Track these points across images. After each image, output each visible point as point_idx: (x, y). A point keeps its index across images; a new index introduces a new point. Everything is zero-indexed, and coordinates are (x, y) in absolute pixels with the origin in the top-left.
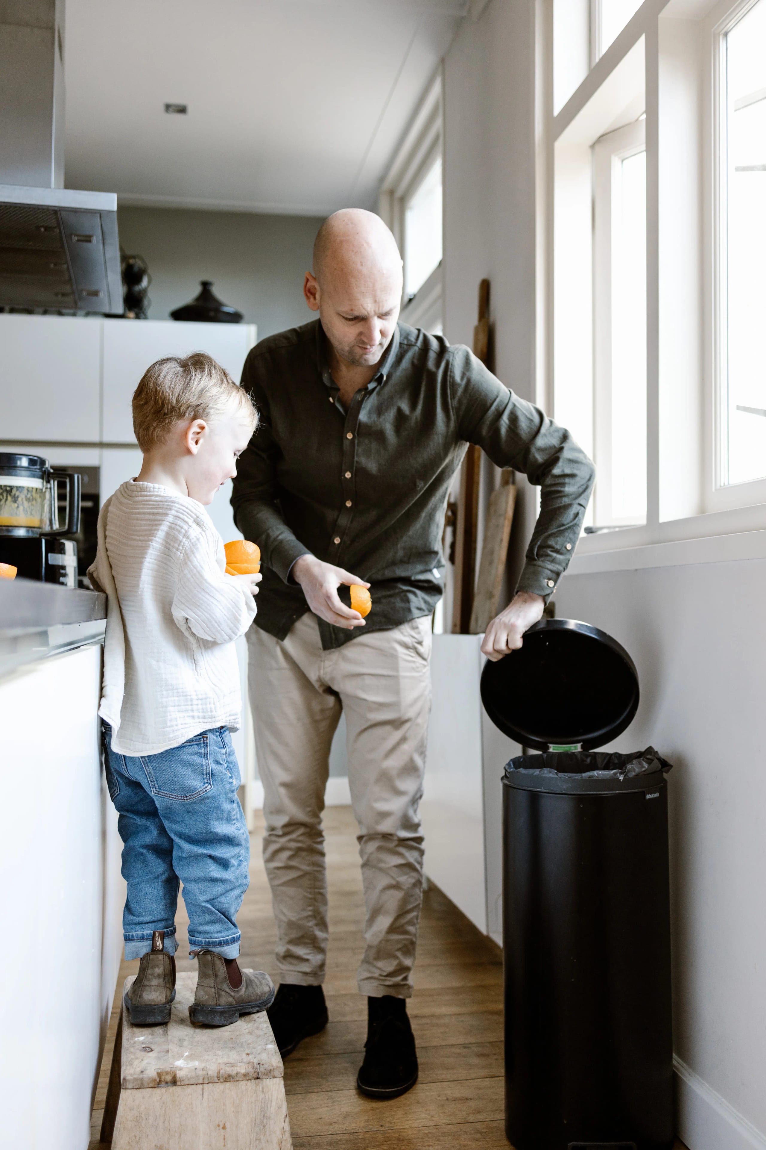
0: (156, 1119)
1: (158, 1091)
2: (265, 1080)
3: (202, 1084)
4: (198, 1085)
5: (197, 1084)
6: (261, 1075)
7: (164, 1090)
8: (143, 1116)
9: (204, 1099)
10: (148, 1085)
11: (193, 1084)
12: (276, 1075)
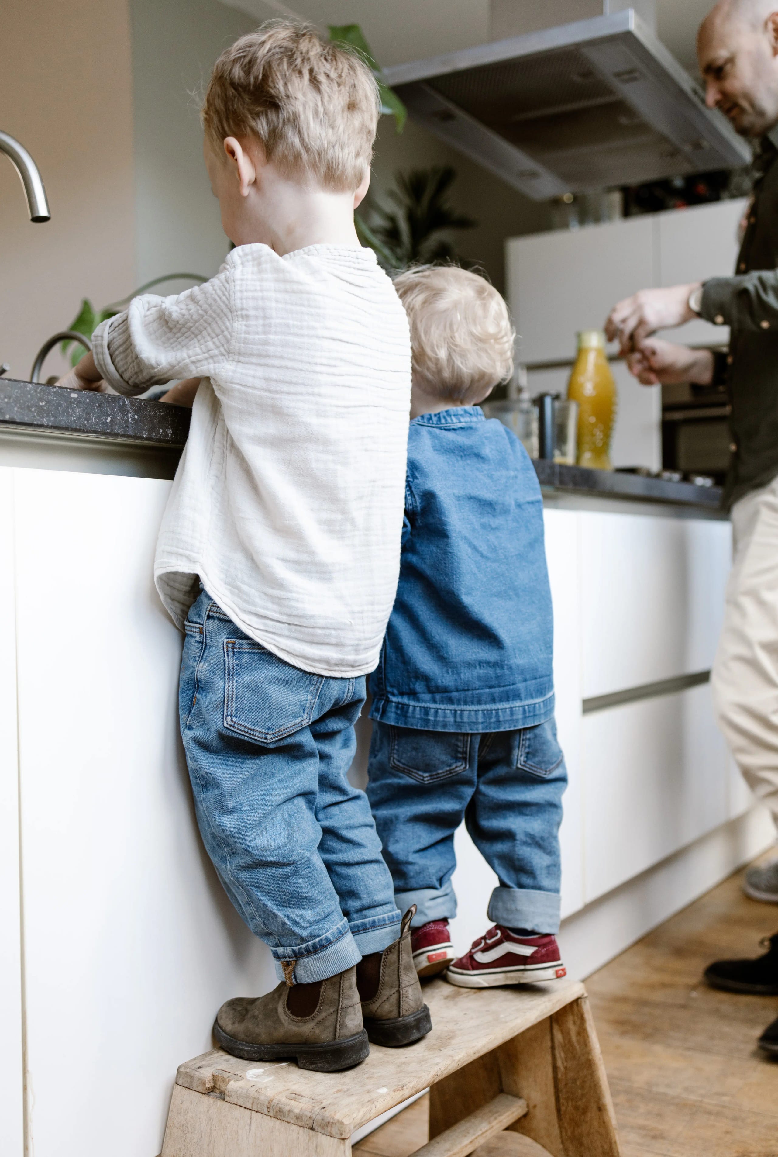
0: (201, 1137)
1: (205, 1098)
2: (320, 1134)
3: (250, 1110)
4: (246, 1110)
5: (245, 1108)
6: (316, 1125)
7: (211, 1100)
8: (189, 1126)
9: (251, 1132)
10: (197, 1087)
11: (241, 1106)
12: (334, 1133)
